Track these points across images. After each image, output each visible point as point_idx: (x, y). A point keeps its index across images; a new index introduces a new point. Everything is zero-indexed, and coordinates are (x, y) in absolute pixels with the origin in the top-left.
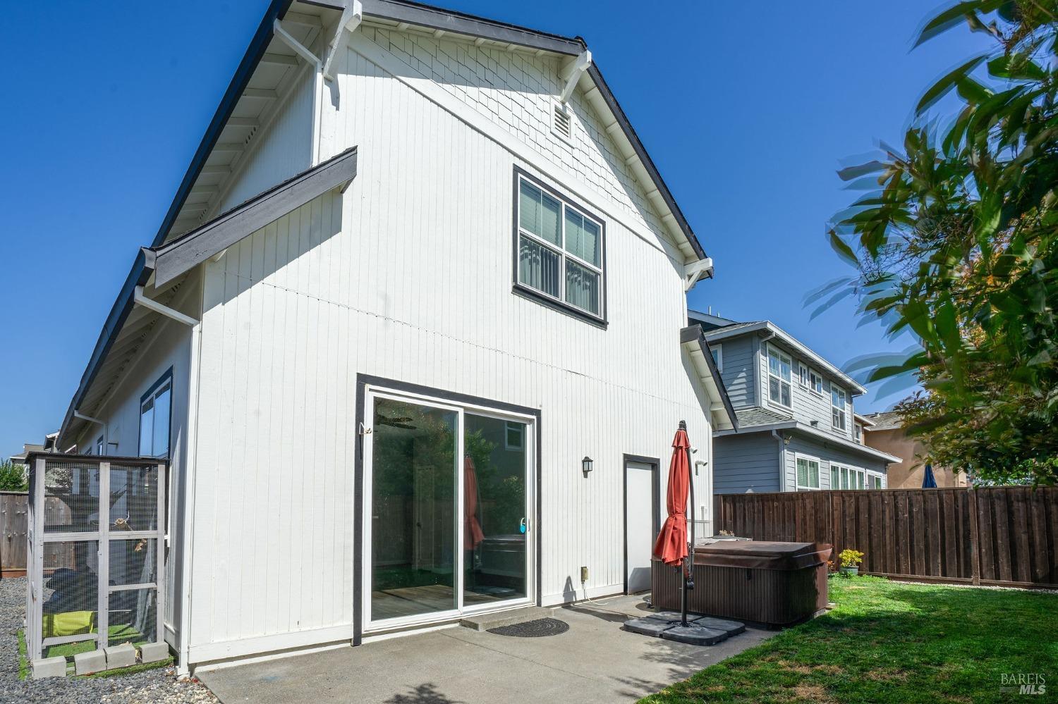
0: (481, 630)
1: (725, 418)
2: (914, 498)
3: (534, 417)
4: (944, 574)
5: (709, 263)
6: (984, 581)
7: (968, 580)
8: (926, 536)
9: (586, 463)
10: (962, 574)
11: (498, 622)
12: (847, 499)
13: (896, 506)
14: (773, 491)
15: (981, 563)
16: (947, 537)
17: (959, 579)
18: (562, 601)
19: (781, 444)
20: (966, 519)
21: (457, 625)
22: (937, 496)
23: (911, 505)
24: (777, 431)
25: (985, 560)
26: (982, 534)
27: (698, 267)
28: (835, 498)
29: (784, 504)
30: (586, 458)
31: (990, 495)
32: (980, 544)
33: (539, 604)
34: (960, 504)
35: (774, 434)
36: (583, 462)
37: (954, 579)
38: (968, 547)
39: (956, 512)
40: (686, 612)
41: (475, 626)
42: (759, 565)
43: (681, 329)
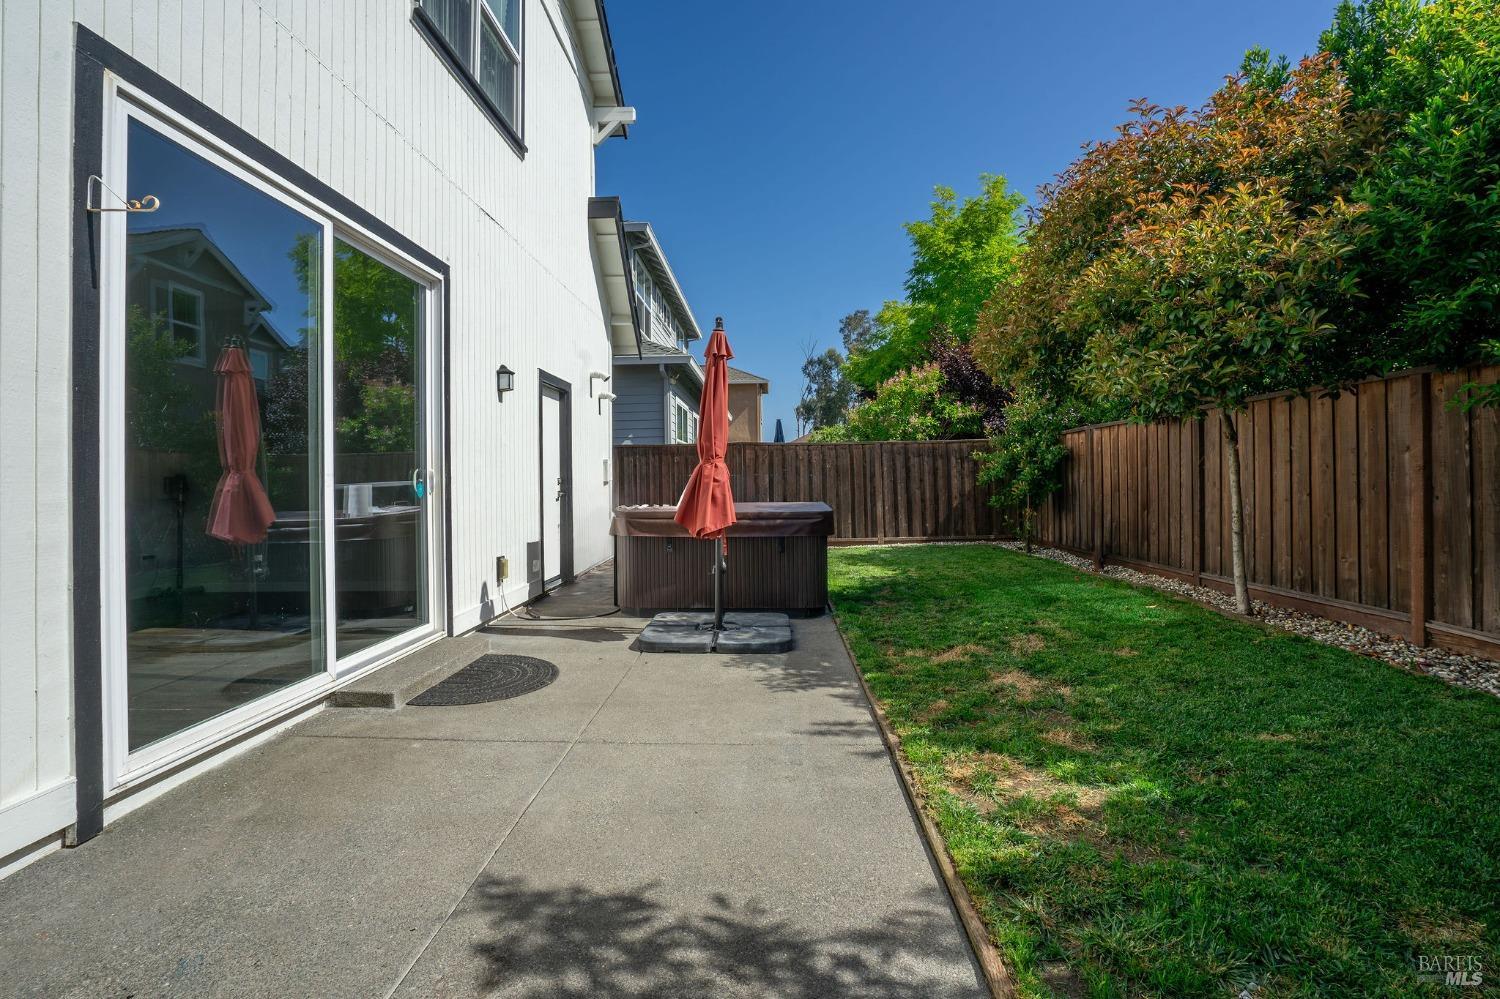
0: (399, 705)
1: (630, 337)
2: (827, 452)
3: (440, 276)
4: (854, 536)
5: (630, 115)
6: (887, 539)
7: (875, 539)
8: (837, 495)
9: (504, 378)
10: (870, 533)
11: (422, 682)
12: (760, 453)
13: (810, 462)
14: (657, 443)
15: (884, 521)
16: (857, 493)
17: (867, 539)
18: (477, 622)
19: (666, 382)
20: (873, 476)
21: (321, 707)
22: (847, 450)
23: (824, 461)
24: (667, 366)
25: (887, 517)
26: (886, 491)
27: (617, 116)
28: (747, 451)
29: (687, 460)
30: (503, 367)
31: (892, 451)
32: (884, 501)
33: (450, 633)
34: (868, 460)
35: (662, 369)
36: (499, 373)
37: (864, 539)
38: (874, 505)
39: (864, 467)
40: (723, 610)
41: (385, 701)
42: (796, 532)
43: (590, 198)
